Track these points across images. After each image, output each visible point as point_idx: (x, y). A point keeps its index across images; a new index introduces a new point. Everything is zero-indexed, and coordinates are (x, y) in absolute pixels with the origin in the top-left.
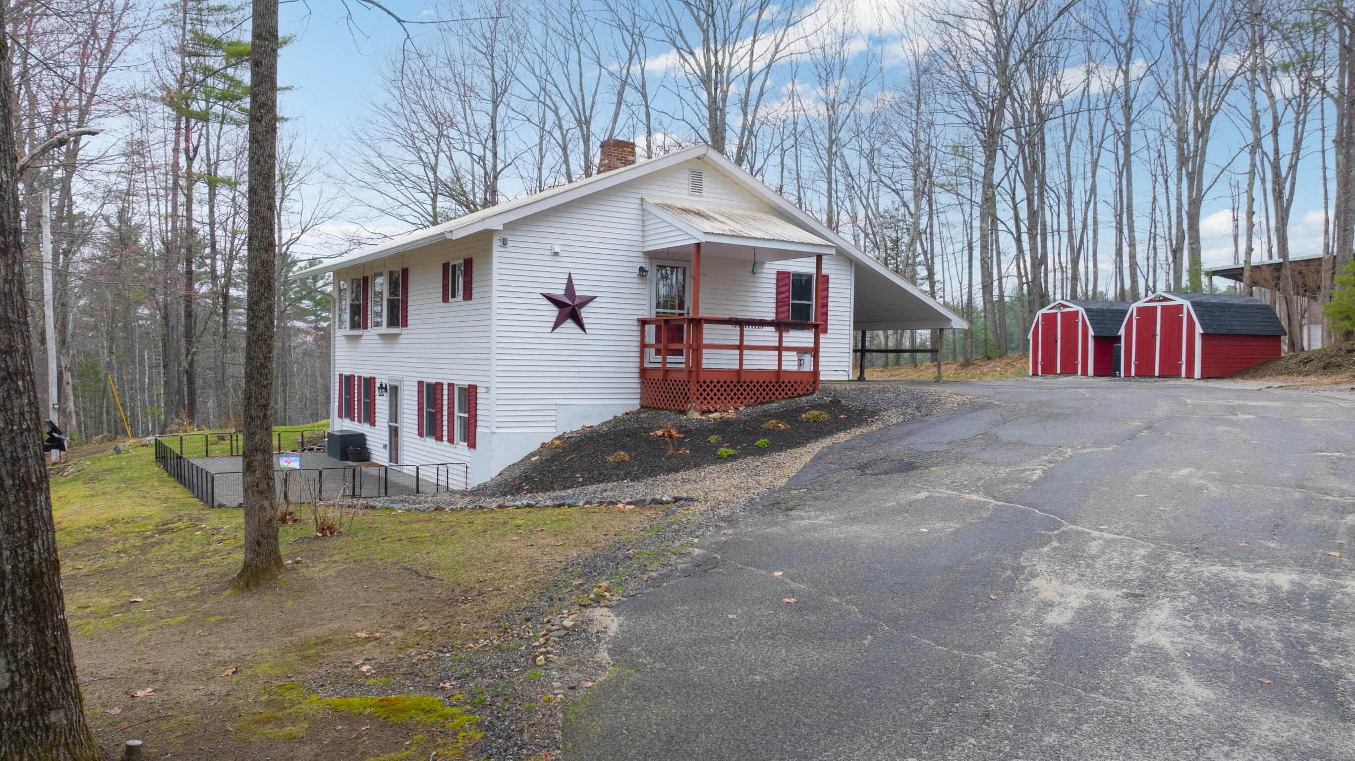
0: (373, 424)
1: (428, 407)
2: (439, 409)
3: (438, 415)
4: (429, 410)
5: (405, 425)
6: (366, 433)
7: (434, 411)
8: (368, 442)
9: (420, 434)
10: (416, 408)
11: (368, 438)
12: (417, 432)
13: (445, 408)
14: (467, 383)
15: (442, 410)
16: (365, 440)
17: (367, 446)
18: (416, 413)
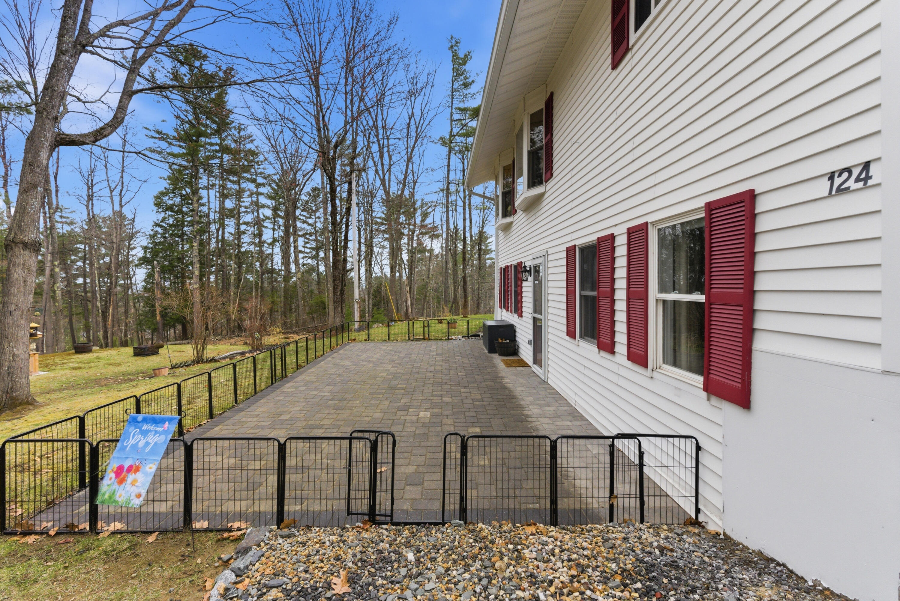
0: (521, 315)
1: (582, 288)
2: (605, 288)
3: (604, 302)
4: (584, 293)
5: (550, 317)
6: (515, 324)
7: (595, 293)
8: (517, 334)
9: (571, 334)
10: (564, 291)
11: (517, 330)
12: (565, 329)
13: (621, 284)
14: (701, 203)
15: (613, 290)
16: (515, 331)
17: (517, 339)
18: (564, 299)
